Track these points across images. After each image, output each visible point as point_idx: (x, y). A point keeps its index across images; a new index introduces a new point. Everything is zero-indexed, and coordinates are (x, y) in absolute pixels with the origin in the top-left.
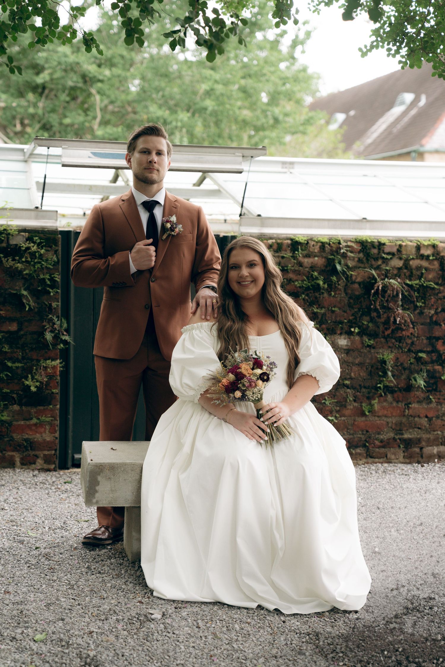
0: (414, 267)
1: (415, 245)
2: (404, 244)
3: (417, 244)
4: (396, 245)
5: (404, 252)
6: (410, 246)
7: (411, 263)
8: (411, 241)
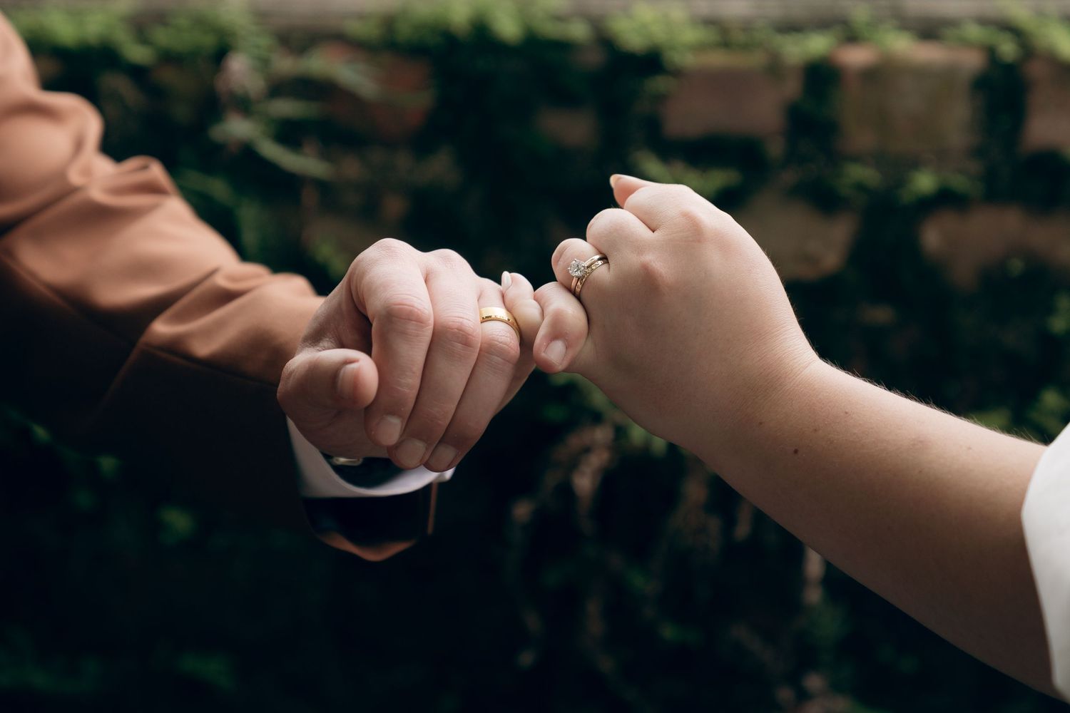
0: (963, 273)
1: (972, 61)
2: (856, 57)
3: (991, 52)
4: (775, 68)
5: (859, 137)
6: (921, 73)
7: (933, 236)
8: (929, 30)
